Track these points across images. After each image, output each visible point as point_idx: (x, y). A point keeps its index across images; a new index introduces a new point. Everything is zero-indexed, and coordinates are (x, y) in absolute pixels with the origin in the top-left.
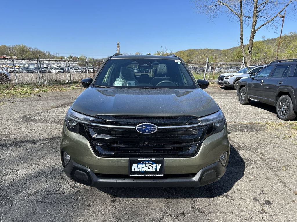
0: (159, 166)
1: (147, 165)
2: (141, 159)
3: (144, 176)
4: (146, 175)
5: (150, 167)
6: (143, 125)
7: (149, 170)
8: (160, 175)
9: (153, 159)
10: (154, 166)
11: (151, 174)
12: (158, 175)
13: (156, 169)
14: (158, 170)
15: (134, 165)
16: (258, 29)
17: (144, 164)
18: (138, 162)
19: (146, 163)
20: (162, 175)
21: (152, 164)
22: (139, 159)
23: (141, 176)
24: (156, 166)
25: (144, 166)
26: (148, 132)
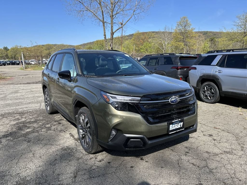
0: (182, 123)
1: (177, 124)
2: (174, 121)
3: (176, 132)
4: (177, 131)
5: (178, 125)
6: (172, 98)
7: (178, 127)
8: (183, 129)
9: (179, 120)
10: (180, 123)
11: (179, 130)
12: (182, 130)
13: (181, 126)
14: (182, 126)
15: (170, 125)
16: (115, 32)
17: (175, 124)
18: (172, 124)
19: (176, 123)
20: (184, 129)
21: (179, 123)
22: (173, 121)
23: (174, 132)
24: (181, 124)
25: (175, 125)
26: (175, 102)
